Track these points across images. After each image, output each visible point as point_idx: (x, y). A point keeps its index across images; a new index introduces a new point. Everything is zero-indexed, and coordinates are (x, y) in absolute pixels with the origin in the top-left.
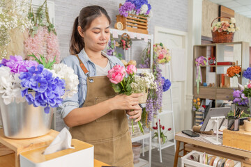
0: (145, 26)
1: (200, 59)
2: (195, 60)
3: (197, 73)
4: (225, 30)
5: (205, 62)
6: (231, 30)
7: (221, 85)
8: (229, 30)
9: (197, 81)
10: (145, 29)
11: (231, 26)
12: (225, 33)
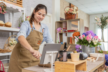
0: (21, 2)
1: (59, 29)
2: (56, 30)
3: (57, 37)
4: (71, 12)
5: (61, 30)
6: (74, 12)
7: (70, 43)
8: (73, 13)
9: (57, 41)
10: (21, 4)
11: (74, 10)
12: (71, 14)
